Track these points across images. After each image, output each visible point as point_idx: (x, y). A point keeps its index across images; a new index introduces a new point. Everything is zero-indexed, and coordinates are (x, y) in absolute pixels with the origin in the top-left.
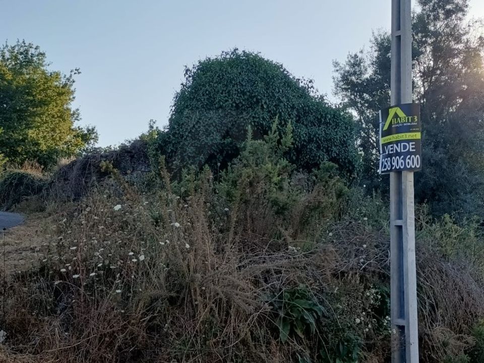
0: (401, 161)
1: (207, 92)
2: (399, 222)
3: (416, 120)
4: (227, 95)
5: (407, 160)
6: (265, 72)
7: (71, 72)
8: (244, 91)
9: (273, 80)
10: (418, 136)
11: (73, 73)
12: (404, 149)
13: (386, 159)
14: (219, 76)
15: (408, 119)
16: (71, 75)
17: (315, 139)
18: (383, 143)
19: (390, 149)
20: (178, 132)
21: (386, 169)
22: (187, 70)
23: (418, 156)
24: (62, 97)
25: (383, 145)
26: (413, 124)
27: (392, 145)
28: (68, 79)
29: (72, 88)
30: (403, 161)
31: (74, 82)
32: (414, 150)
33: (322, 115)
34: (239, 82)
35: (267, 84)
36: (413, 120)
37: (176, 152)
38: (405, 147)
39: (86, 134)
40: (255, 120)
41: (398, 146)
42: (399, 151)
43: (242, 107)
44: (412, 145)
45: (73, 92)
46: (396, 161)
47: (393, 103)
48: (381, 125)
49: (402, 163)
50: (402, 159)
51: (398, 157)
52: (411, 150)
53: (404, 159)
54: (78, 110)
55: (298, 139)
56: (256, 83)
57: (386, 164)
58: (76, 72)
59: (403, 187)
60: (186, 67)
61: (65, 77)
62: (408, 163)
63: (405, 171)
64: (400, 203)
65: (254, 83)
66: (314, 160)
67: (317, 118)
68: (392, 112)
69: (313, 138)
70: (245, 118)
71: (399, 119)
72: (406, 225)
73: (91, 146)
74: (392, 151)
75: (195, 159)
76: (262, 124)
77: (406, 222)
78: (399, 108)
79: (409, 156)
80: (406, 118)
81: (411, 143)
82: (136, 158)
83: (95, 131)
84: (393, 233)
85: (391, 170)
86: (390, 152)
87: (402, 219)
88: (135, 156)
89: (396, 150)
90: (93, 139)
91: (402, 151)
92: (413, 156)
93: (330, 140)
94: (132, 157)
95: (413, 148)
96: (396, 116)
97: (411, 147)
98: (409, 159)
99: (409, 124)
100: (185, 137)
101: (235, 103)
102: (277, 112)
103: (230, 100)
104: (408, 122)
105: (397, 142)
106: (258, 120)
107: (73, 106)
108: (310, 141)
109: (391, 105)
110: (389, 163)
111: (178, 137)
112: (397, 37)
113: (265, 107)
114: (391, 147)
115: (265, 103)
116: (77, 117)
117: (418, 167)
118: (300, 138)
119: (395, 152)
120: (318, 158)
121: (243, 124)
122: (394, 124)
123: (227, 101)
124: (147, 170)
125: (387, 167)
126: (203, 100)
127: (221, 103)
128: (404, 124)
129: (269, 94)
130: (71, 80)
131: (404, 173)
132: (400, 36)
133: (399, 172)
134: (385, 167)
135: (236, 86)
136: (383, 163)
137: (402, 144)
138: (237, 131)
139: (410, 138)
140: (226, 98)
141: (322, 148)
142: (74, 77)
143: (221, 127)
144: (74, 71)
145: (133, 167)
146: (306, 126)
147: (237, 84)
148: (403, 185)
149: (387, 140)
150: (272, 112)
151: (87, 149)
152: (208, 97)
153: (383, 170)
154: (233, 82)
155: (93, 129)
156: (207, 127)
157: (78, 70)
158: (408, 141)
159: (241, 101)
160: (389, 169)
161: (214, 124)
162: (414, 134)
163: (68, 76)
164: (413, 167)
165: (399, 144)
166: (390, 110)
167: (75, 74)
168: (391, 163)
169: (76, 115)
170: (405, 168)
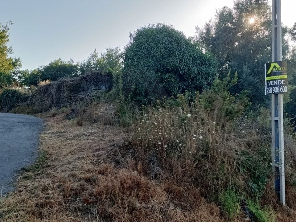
0: (277, 89)
1: (146, 48)
2: (276, 119)
3: (285, 69)
4: (157, 49)
5: (281, 89)
6: (176, 36)
7: (7, 23)
8: (166, 47)
9: (181, 41)
10: (286, 77)
11: (8, 24)
12: (279, 83)
13: (269, 88)
14: (152, 39)
15: (281, 68)
16: (7, 25)
17: (201, 73)
18: (267, 80)
19: (272, 83)
20: (133, 70)
21: (269, 93)
22: (131, 35)
23: (286, 87)
24: (2, 40)
25: (267, 81)
26: (283, 71)
27: (273, 81)
28: (5, 28)
29: (7, 34)
30: (279, 89)
31: (9, 29)
32: (284, 84)
33: (203, 60)
34: (164, 42)
35: (178, 43)
36: (284, 69)
37: (132, 81)
38: (280, 82)
39: (15, 63)
40: (173, 63)
41: (276, 82)
42: (277, 84)
43: (165, 56)
44: (283, 81)
45: (7, 36)
46: (275, 89)
47: (273, 61)
48: (266, 71)
49: (278, 90)
50: (278, 88)
51: (276, 87)
52: (283, 84)
53: (279, 88)
54: (11, 47)
55: (193, 73)
56: (172, 42)
57: (269, 90)
58: (10, 23)
59: (279, 102)
60: (130, 32)
61: (3, 26)
62: (281, 90)
63: (280, 94)
64: (277, 109)
65: (171, 43)
66: (200, 84)
67: (201, 61)
68: (272, 65)
69: (200, 73)
70: (167, 62)
71: (276, 68)
72: (280, 120)
73: (17, 69)
74: (272, 84)
75: (143, 84)
76: (176, 65)
77: (280, 118)
78: (276, 63)
79: (282, 87)
80: (280, 68)
81: (282, 81)
82: (89, 82)
83: (20, 60)
84: (273, 123)
85: (272, 93)
86: (272, 85)
87: (278, 117)
88: (89, 81)
89: (275, 83)
90: (19, 65)
91: (278, 84)
92: (284, 87)
93: (208, 73)
94: (87, 81)
95: (283, 83)
96: (275, 67)
97: (283, 82)
98: (282, 88)
99: (281, 71)
100: (137, 73)
101: (162, 53)
102: (183, 58)
103: (159, 52)
104: (281, 70)
105: (275, 80)
106: (174, 63)
107: (8, 45)
108: (199, 74)
109: (272, 62)
110: (271, 90)
111: (133, 73)
112: (275, 28)
113: (177, 56)
114: (272, 82)
115: (178, 54)
116: (11, 52)
117: (286, 92)
118: (194, 73)
119: (274, 84)
120: (202, 83)
121: (166, 65)
122: (274, 71)
123: (157, 53)
124: (95, 89)
125: (270, 91)
126: (144, 52)
127: (155, 54)
128: (280, 71)
129: (179, 48)
130: (7, 28)
131: (279, 95)
132: (277, 28)
133: (276, 95)
134: (269, 92)
135: (162, 44)
136: (267, 90)
137: (278, 81)
138: (162, 69)
139: (282, 78)
140: (157, 51)
141: (204, 78)
142: (9, 26)
143: (155, 67)
144: (9, 22)
145: (88, 87)
146: (196, 66)
147: (162, 43)
148: (279, 100)
149: (270, 78)
150: (181, 59)
151: (15, 72)
152: (146, 50)
153: (267, 93)
154: (161, 42)
155: (19, 59)
156: (148, 67)
157: (11, 22)
158: (281, 79)
159: (165, 52)
160: (271, 93)
161: (152, 65)
162: (284, 76)
163: (5, 26)
164: (284, 92)
165: (277, 81)
166: (271, 64)
167: (9, 24)
168: (272, 90)
169: (10, 51)
170: (280, 93)
